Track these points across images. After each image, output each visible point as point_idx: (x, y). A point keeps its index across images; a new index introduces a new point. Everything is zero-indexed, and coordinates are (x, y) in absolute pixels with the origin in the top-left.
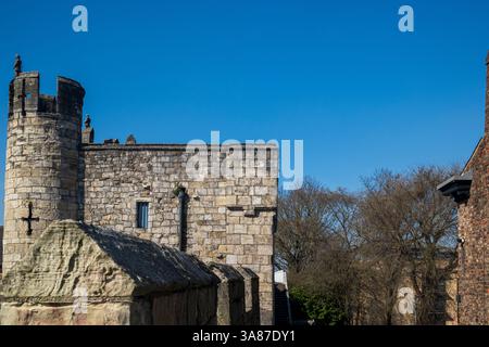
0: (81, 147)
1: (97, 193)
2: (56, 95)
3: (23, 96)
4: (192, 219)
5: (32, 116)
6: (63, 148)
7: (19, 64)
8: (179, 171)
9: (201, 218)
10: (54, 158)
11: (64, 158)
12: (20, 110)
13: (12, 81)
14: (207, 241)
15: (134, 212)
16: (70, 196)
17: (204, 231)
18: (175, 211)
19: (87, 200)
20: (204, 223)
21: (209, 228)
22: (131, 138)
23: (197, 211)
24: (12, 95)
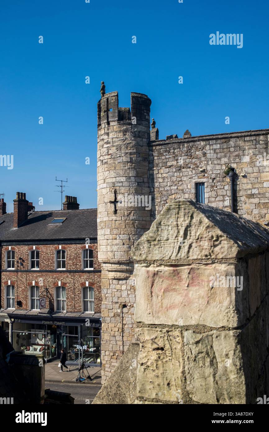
0: (150, 144)
1: (164, 178)
2: (130, 107)
3: (107, 111)
4: (241, 193)
5: (114, 124)
6: (137, 146)
7: (103, 88)
8: (228, 155)
9: (249, 192)
10: (131, 154)
11: (138, 153)
12: (106, 121)
13: (100, 101)
14: (256, 212)
15: (193, 191)
16: (143, 182)
17: (251, 203)
18: (227, 187)
19: (156, 185)
20: (252, 196)
21: (256, 201)
22: (187, 133)
23: (245, 187)
24: (100, 111)
